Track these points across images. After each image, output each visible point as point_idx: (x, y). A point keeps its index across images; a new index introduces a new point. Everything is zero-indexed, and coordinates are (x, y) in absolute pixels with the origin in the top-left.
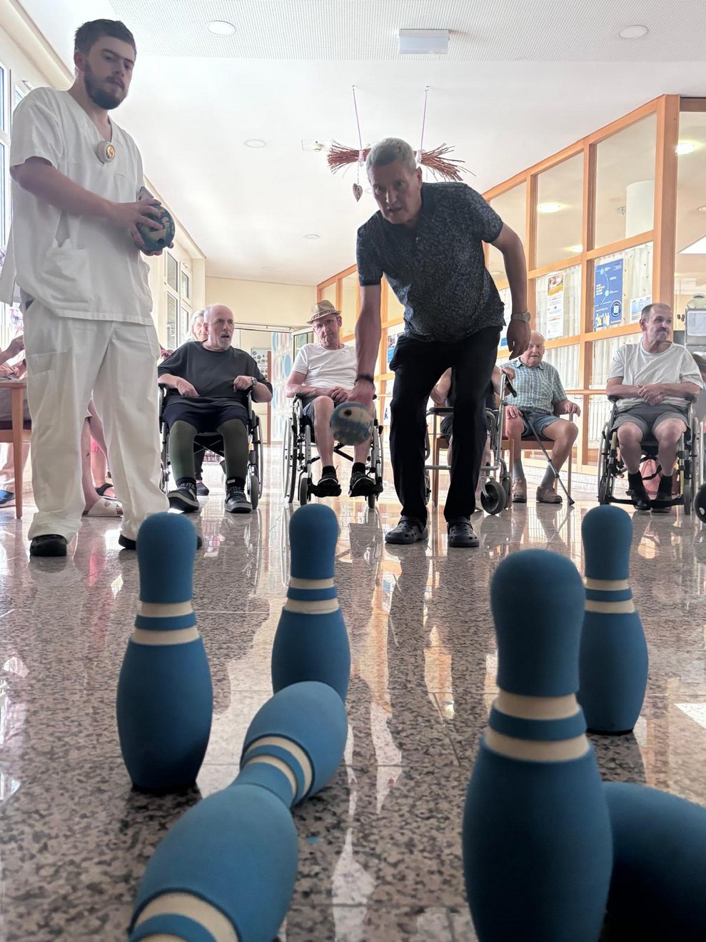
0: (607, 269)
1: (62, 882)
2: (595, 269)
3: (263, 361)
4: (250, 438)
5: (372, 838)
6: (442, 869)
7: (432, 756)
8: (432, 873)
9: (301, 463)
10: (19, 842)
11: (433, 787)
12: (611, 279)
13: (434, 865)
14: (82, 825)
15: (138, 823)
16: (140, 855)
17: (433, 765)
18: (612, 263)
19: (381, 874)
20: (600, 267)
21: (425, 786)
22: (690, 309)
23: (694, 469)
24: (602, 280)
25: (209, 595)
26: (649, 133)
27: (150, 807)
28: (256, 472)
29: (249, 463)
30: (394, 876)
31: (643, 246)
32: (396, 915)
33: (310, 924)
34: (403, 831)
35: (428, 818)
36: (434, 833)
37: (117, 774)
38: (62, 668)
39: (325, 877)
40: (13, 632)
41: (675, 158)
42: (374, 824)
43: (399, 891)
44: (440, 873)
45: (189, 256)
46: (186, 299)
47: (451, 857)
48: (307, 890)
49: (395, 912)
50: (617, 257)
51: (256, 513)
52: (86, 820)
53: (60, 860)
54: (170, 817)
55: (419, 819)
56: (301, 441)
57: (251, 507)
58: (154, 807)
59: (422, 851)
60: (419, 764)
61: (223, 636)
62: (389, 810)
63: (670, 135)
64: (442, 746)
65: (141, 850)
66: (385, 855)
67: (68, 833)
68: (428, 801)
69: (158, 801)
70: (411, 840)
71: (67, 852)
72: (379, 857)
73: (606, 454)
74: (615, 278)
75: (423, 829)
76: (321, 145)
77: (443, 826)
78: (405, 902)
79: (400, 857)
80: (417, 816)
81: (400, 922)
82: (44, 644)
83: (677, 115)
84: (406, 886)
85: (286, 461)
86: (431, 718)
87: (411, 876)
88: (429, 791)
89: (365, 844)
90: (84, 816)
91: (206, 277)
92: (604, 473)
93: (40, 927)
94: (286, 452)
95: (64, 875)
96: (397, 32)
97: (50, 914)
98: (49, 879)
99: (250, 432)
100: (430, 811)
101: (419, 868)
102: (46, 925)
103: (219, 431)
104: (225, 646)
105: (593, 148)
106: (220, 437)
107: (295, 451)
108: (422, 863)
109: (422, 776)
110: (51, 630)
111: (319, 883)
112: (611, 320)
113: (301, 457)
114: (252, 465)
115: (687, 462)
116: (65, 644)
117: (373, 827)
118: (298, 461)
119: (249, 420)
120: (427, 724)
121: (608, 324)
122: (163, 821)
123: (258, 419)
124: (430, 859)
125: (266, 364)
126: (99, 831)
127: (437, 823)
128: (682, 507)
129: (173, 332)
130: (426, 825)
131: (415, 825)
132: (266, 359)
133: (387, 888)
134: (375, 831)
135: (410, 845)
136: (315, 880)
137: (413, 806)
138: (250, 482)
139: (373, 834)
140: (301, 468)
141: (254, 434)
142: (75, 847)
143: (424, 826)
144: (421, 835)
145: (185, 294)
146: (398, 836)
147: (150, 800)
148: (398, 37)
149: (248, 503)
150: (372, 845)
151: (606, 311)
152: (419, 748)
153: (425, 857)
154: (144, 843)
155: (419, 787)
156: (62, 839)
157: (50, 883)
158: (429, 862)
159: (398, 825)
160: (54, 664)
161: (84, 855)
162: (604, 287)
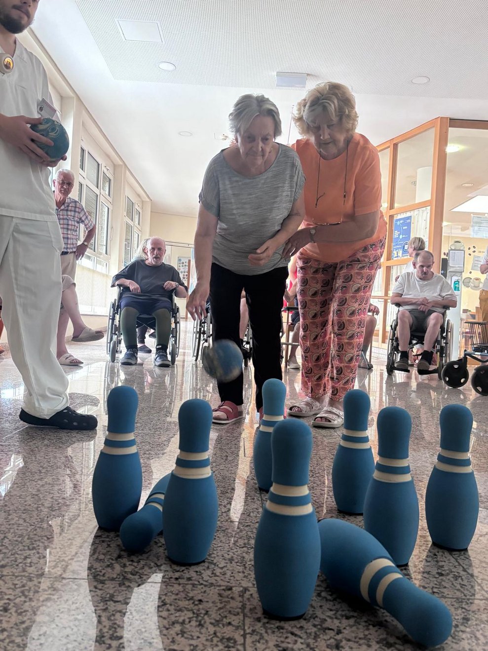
0: (401, 222)
1: (59, 569)
2: (394, 221)
3: (185, 265)
4: (173, 320)
5: (213, 555)
6: (245, 571)
7: (251, 517)
8: (239, 572)
9: (204, 337)
10: (37, 550)
11: (249, 533)
12: (404, 228)
13: (241, 569)
14: (69, 543)
15: (96, 543)
16: (97, 559)
17: (251, 522)
18: (405, 218)
19: (214, 572)
20: (397, 220)
21: (244, 532)
22: (452, 250)
23: (446, 351)
24: (398, 228)
25: (141, 421)
26: (430, 140)
27: (103, 536)
28: (175, 341)
29: (171, 336)
30: (221, 573)
31: (424, 208)
32: (218, 590)
33: (177, 592)
34: (229, 553)
35: (243, 547)
36: (244, 555)
37: (86, 519)
38: (56, 461)
39: (187, 572)
40: (28, 439)
41: (445, 155)
42: (215, 549)
43: (222, 580)
44: (244, 572)
45: (141, 199)
46: (138, 226)
47: (250, 566)
48: (178, 577)
49: (218, 588)
50: (408, 214)
51: (174, 367)
52: (70, 541)
53: (58, 559)
54: (113, 542)
55: (238, 548)
56: (204, 323)
57: (170, 364)
58: (105, 536)
59: (236, 562)
60: (244, 521)
61: (147, 447)
62: (223, 543)
63: (443, 140)
64: (258, 512)
65: (98, 556)
66: (218, 563)
67: (62, 547)
68: (244, 539)
69: (107, 534)
70: (232, 557)
71: (61, 556)
72: (215, 564)
73: (392, 340)
74: (406, 227)
75: (239, 552)
76: (226, 137)
77: (249, 551)
78: (224, 584)
79: (225, 565)
80: (238, 546)
81: (220, 593)
82: (46, 447)
83: (447, 130)
84: (225, 578)
85: (195, 335)
86: (255, 497)
87: (229, 573)
88: (246, 534)
89: (209, 558)
90: (70, 539)
91: (151, 212)
92: (391, 351)
93: (49, 588)
94: (195, 329)
95: (60, 566)
96: (275, 73)
97: (53, 583)
98: (53, 567)
99: (173, 317)
100: (245, 544)
101: (233, 570)
102: (52, 587)
103: (154, 315)
104: (147, 452)
105: (395, 146)
106: (154, 319)
107: (200, 329)
108: (236, 568)
109: (244, 527)
110: (50, 439)
111: (184, 575)
112: (402, 254)
113: (204, 333)
114: (173, 337)
115: (442, 347)
116: (57, 447)
117: (214, 550)
118: (202, 335)
119: (173, 309)
120: (252, 501)
121: (401, 256)
122: (109, 543)
123: (178, 309)
124: (240, 566)
125: (187, 267)
126: (77, 547)
127: (247, 550)
128: (437, 374)
129: (128, 247)
130: (241, 551)
131: (236, 550)
132: (187, 264)
133: (216, 578)
134: (215, 552)
135: (231, 560)
136: (182, 573)
137: (237, 541)
138: (171, 347)
139: (214, 554)
140: (204, 339)
141: (175, 318)
142: (65, 553)
143: (240, 551)
144: (237, 555)
145: (137, 222)
146: (226, 555)
147: (103, 533)
148: (275, 76)
149: (169, 361)
150: (212, 559)
151: (401, 248)
152: (246, 513)
153: (238, 566)
154: (99, 553)
155: (241, 532)
156: (58, 550)
157: (53, 569)
158: (239, 567)
159: (227, 550)
160: (52, 459)
161: (70, 557)
162: (399, 233)
